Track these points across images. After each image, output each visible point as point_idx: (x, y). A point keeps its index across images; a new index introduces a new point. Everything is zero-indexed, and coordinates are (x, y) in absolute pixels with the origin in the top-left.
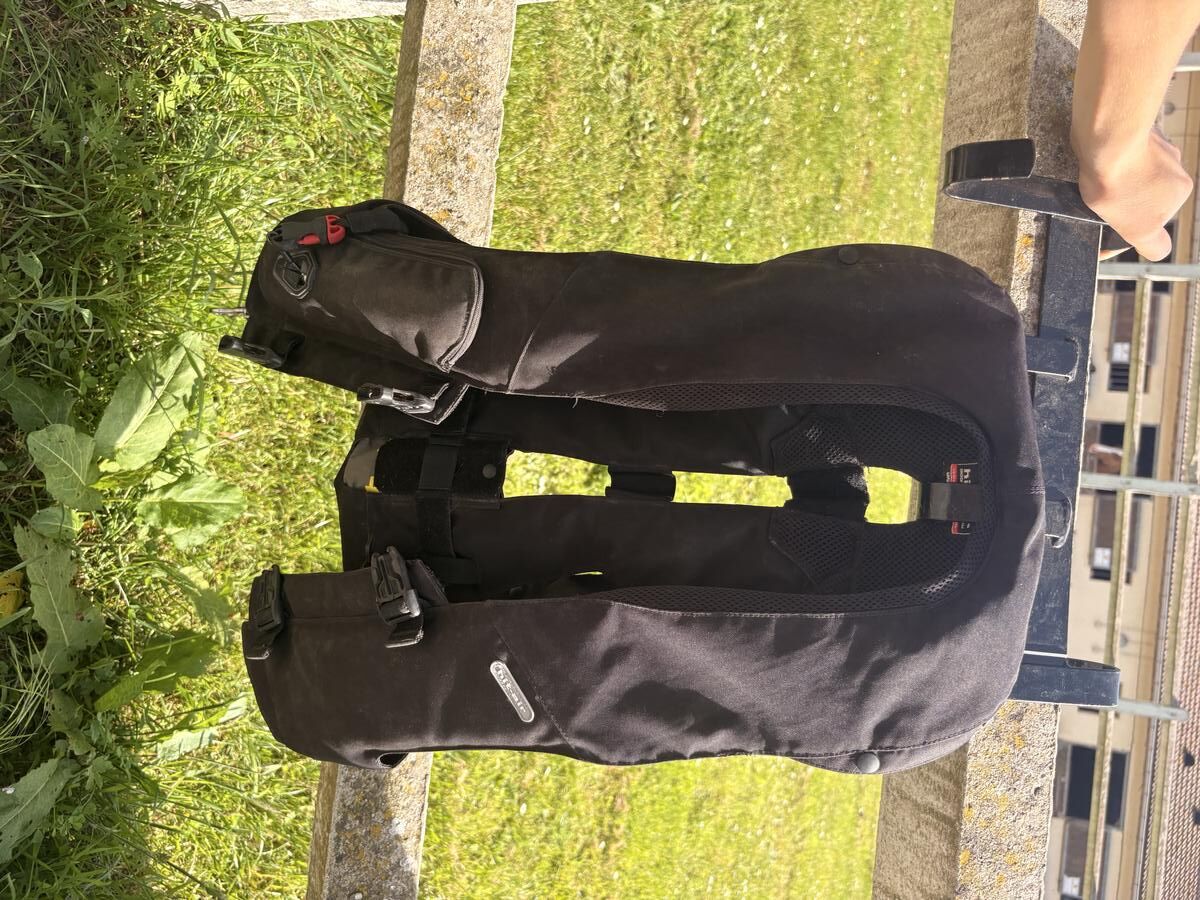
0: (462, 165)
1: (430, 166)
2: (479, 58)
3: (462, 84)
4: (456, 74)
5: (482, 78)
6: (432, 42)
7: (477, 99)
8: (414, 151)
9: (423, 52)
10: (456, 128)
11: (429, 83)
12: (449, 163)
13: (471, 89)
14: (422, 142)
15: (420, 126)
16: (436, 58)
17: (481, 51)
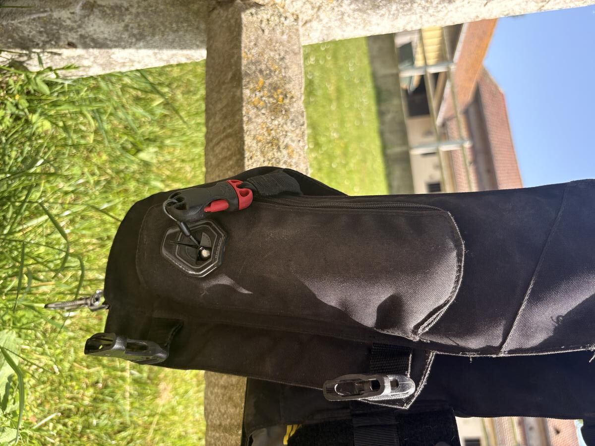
0: (285, 152)
2: (283, 71)
4: (270, 81)
6: (250, 56)
7: (287, 101)
8: (248, 140)
9: (244, 62)
10: (276, 122)
11: (252, 86)
12: (275, 150)
13: (282, 93)
14: (253, 133)
15: (250, 120)
16: (253, 68)
17: (284, 66)
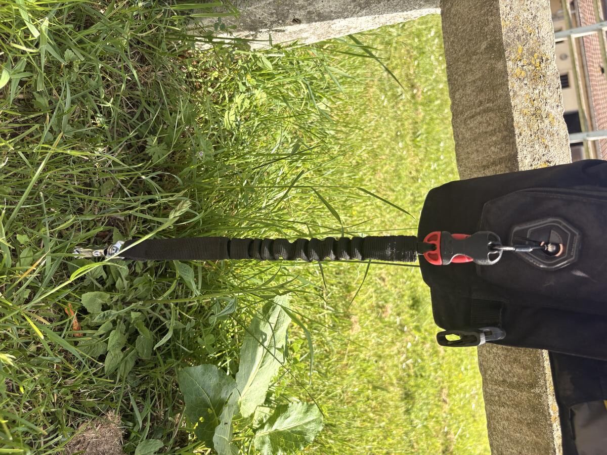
0: (547, 121)
1: (529, 126)
2: (537, 31)
3: (532, 54)
4: (527, 47)
5: (542, 48)
6: (508, 23)
9: (504, 31)
10: (537, 91)
11: (513, 56)
12: (539, 121)
13: (538, 58)
14: (519, 107)
15: (515, 93)
16: (512, 35)
17: (537, 26)
